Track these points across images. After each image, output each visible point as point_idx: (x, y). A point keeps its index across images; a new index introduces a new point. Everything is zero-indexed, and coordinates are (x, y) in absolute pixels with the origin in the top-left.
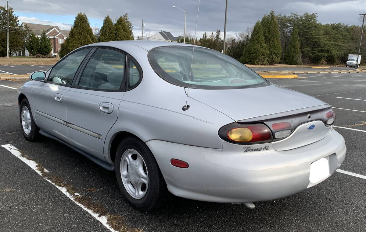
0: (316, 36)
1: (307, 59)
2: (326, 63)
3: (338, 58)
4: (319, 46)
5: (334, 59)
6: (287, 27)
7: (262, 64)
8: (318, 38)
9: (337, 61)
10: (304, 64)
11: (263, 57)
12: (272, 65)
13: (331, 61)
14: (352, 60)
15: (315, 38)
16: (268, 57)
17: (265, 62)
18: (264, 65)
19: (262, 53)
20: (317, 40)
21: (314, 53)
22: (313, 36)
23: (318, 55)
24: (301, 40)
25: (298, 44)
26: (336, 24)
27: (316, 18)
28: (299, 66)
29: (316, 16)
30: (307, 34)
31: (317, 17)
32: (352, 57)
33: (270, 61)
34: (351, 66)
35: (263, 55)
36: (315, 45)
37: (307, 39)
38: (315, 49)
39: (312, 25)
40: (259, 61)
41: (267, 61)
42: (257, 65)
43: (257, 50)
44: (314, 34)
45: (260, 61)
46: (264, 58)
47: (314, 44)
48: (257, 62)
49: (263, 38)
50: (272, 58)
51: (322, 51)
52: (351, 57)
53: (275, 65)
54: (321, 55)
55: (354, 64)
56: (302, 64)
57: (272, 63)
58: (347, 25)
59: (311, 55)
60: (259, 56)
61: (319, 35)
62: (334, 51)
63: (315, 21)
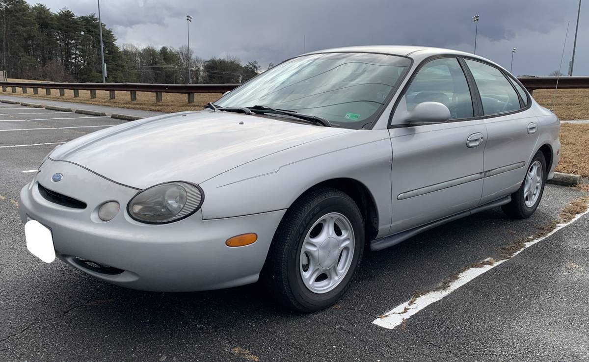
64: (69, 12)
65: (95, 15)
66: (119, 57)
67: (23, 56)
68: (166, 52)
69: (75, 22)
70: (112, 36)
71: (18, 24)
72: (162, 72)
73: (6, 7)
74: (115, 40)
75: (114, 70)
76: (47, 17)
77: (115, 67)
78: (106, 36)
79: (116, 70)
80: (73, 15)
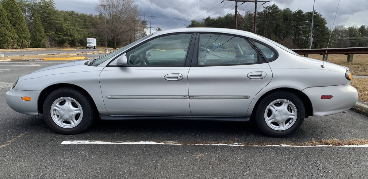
0: (58, 21)
1: (53, 43)
2: (69, 46)
3: (78, 41)
4: (61, 30)
5: (75, 42)
6: (25, 11)
7: (12, 48)
8: (60, 23)
9: (77, 43)
10: (51, 47)
11: (12, 41)
12: (23, 48)
13: (73, 44)
14: (90, 43)
15: (57, 23)
16: (18, 41)
17: (16, 46)
18: (15, 48)
19: (10, 36)
20: (60, 25)
21: (59, 37)
22: (54, 21)
23: (63, 39)
24: (44, 24)
25: (42, 28)
26: (70, 12)
27: (54, 5)
28: (49, 49)
29: (53, 3)
30: (49, 20)
31: (55, 3)
32: (90, 40)
33: (20, 45)
34: (90, 48)
35: (12, 39)
36: (59, 30)
37: (50, 24)
38: (59, 33)
39: (52, 11)
40: (8, 46)
41: (17, 45)
42: (7, 49)
43: (5, 34)
44: (55, 19)
45: (10, 44)
46: (14, 42)
47: (57, 29)
48: (6, 46)
49: (8, 22)
50: (22, 42)
51: (65, 35)
52: (88, 40)
53: (26, 48)
54: (65, 38)
55: (93, 46)
56: (50, 47)
57: (22, 46)
58: (78, 13)
59: (56, 38)
60: (8, 40)
61: (60, 20)
62: (76, 36)
63: (54, 7)
64: (300, 11)
65: (316, 11)
66: (327, 33)
67: (272, 36)
68: (364, 29)
69: (303, 16)
70: (325, 22)
71: (272, 20)
72: (356, 42)
73: (269, 11)
74: (326, 24)
75: (322, 42)
76: (288, 15)
77: (323, 40)
78: (321, 22)
79: (323, 41)
80: (302, 12)
